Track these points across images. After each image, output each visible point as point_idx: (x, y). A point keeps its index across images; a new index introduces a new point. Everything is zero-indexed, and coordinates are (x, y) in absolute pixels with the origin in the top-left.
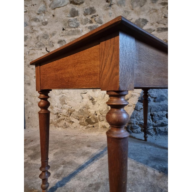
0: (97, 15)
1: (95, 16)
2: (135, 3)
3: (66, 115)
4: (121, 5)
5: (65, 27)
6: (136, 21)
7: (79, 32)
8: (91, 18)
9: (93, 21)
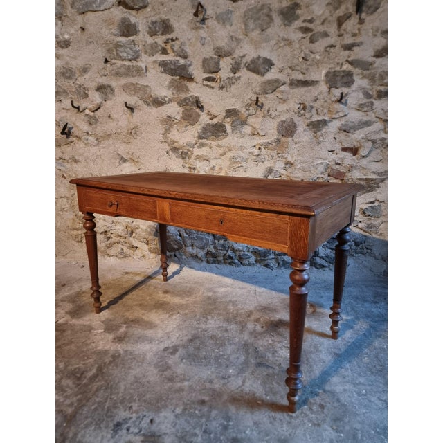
0: (177, 39)
1: (172, 40)
2: (252, 21)
3: (122, 235)
4: (224, 23)
5: (110, 57)
6: (253, 61)
7: (140, 72)
8: (165, 42)
9: (169, 50)
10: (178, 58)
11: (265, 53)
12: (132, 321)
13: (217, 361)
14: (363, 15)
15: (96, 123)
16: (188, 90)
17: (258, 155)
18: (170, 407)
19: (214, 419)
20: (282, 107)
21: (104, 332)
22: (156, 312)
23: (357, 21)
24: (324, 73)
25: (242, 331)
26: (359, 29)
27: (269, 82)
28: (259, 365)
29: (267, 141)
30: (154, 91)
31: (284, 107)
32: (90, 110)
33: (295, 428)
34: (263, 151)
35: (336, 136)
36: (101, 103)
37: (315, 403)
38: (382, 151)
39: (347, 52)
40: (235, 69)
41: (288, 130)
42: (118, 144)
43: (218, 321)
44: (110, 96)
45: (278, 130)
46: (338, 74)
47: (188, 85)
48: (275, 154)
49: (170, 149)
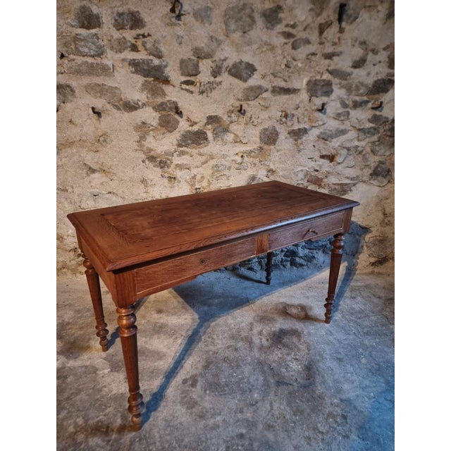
0: (149, 35)
1: (144, 36)
2: (233, 21)
4: (202, 21)
6: (235, 66)
7: (105, 70)
8: (135, 38)
9: (140, 47)
10: (151, 57)
11: (247, 58)
13: (239, 386)
14: (344, 24)
16: (164, 94)
17: (241, 163)
20: (264, 115)
23: (338, 29)
24: (305, 81)
26: (339, 39)
27: (251, 89)
28: (280, 383)
29: (250, 149)
30: (125, 93)
31: (266, 113)
34: (246, 159)
35: (315, 144)
36: (59, 105)
38: (354, 157)
39: (328, 61)
40: (216, 72)
41: (270, 138)
42: (84, 153)
43: (224, 341)
44: (69, 97)
45: (260, 137)
46: (318, 83)
47: (163, 88)
48: (257, 162)
49: (147, 158)
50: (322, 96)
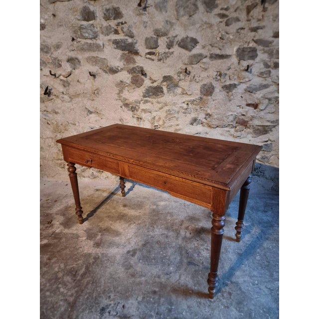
0: (125, 23)
1: (122, 24)
2: (182, 9)
4: (161, 10)
5: (76, 36)
6: (183, 40)
7: (98, 48)
8: (117, 25)
9: (120, 31)
10: (127, 38)
11: (192, 34)
12: (104, 230)
13: (162, 261)
14: (267, 5)
15: (68, 86)
16: (135, 62)
17: (187, 109)
18: (134, 296)
19: (163, 305)
20: (204, 74)
21: (87, 239)
22: (120, 223)
23: (262, 9)
24: (235, 49)
25: (177, 237)
26: (263, 16)
27: (195, 56)
28: (190, 263)
29: (193, 99)
30: (110, 62)
31: (205, 73)
32: (64, 76)
33: (213, 310)
34: (190, 106)
35: (242, 96)
36: (71, 71)
37: (225, 292)
38: (275, 106)
39: (253, 33)
40: (170, 46)
41: (208, 91)
42: (85, 101)
43: (161, 230)
44: (77, 66)
45: (201, 91)
46: (246, 50)
47: (134, 58)
48: (198, 108)
49: (124, 105)
50: (249, 59)
